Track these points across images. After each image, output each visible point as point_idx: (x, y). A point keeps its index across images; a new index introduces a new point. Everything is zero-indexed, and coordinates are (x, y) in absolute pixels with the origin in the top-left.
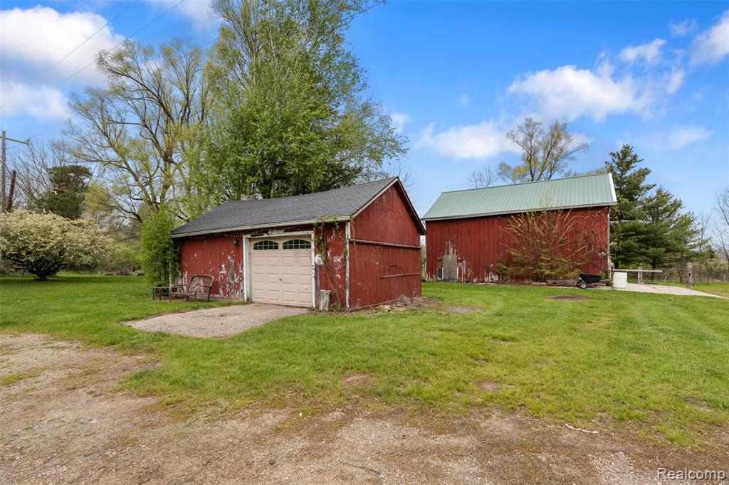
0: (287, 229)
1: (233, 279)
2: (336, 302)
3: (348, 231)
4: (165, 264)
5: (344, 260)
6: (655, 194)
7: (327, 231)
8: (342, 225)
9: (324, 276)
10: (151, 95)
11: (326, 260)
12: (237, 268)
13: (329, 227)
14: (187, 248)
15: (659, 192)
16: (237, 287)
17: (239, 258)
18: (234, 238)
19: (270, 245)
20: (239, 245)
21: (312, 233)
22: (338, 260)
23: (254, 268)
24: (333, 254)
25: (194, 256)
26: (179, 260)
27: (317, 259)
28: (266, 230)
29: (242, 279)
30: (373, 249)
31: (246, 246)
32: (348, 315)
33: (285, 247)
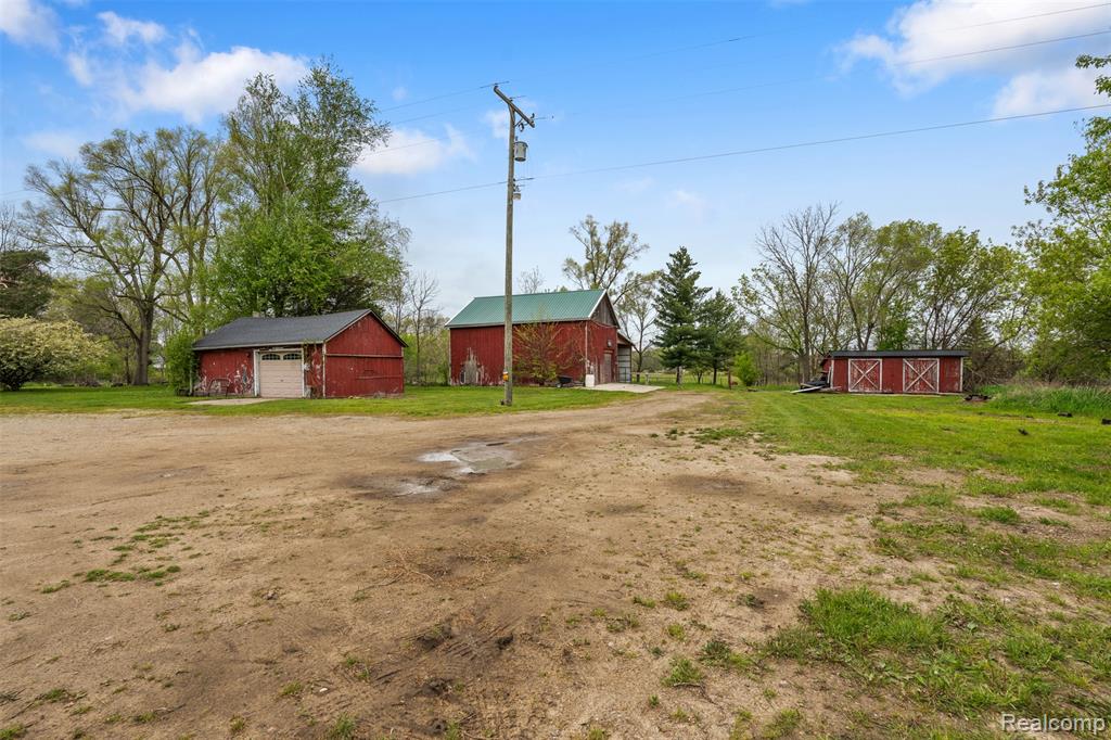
0: (285, 347)
1: (246, 380)
2: (315, 393)
3: (324, 350)
4: (186, 370)
5: (322, 368)
6: (714, 296)
7: (311, 350)
8: (320, 346)
9: (310, 377)
10: (144, 184)
11: (311, 367)
12: (249, 373)
13: (311, 347)
14: (206, 358)
15: (718, 294)
16: (250, 386)
17: (251, 366)
18: (247, 352)
19: (274, 357)
20: (250, 356)
21: (302, 349)
22: (318, 367)
23: (263, 373)
24: (315, 363)
25: (213, 364)
26: (198, 368)
27: (305, 367)
28: (271, 347)
29: (253, 381)
30: (348, 360)
31: (256, 358)
32: (324, 402)
33: (285, 358)
